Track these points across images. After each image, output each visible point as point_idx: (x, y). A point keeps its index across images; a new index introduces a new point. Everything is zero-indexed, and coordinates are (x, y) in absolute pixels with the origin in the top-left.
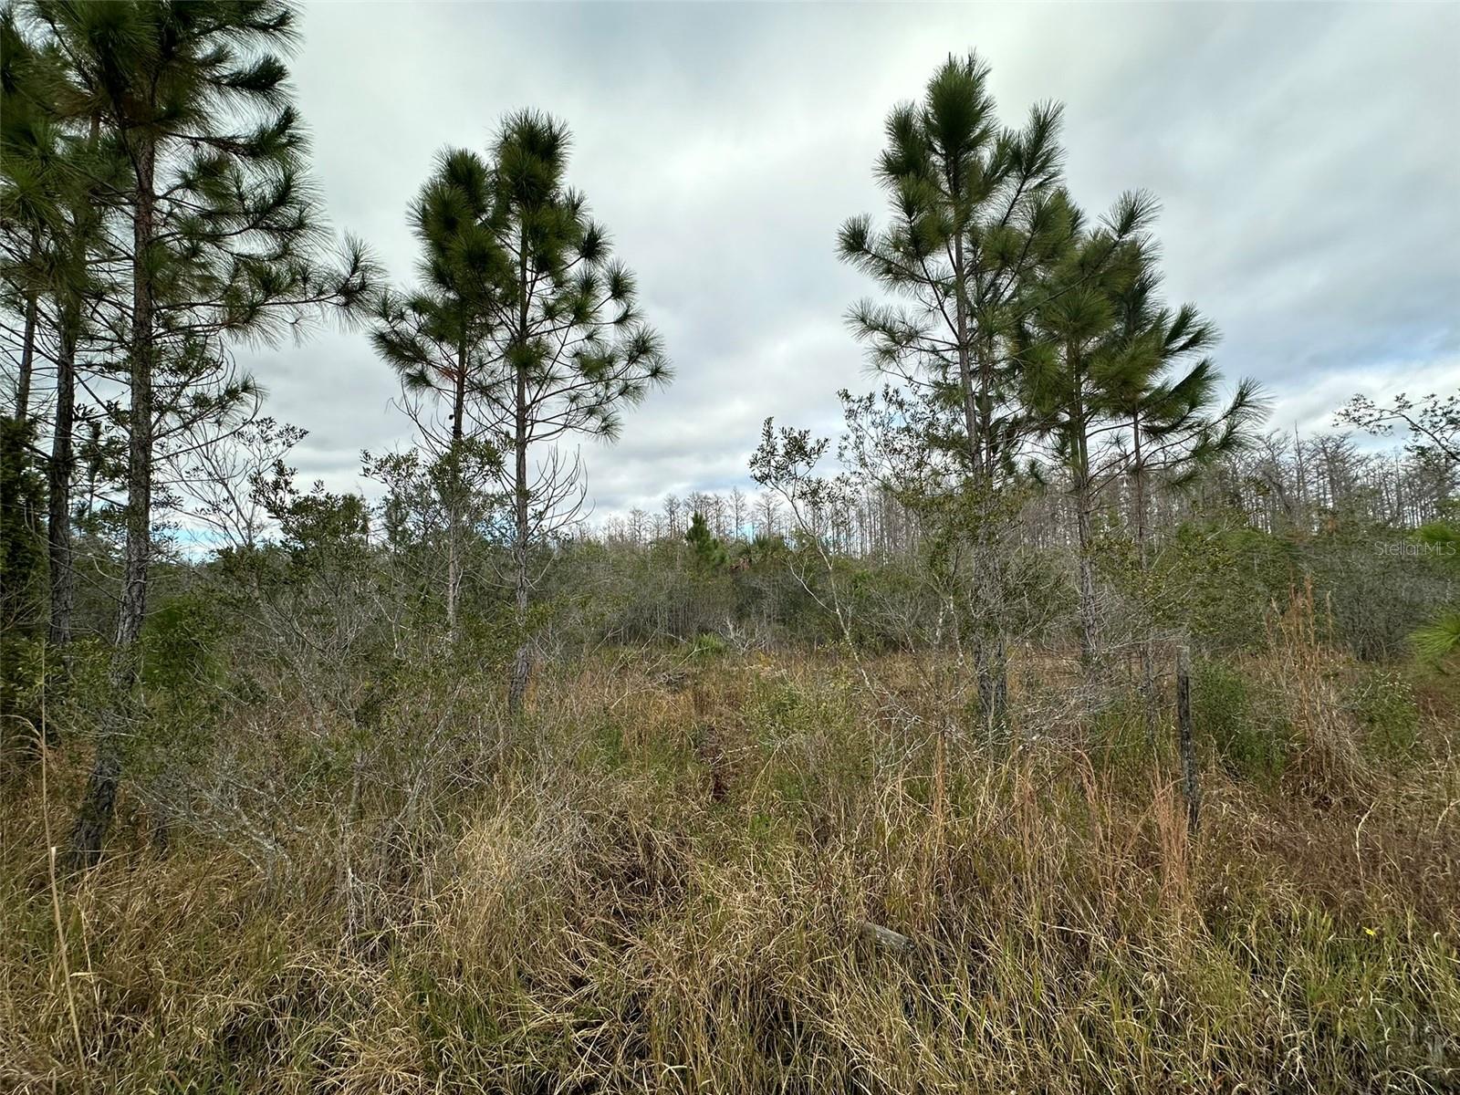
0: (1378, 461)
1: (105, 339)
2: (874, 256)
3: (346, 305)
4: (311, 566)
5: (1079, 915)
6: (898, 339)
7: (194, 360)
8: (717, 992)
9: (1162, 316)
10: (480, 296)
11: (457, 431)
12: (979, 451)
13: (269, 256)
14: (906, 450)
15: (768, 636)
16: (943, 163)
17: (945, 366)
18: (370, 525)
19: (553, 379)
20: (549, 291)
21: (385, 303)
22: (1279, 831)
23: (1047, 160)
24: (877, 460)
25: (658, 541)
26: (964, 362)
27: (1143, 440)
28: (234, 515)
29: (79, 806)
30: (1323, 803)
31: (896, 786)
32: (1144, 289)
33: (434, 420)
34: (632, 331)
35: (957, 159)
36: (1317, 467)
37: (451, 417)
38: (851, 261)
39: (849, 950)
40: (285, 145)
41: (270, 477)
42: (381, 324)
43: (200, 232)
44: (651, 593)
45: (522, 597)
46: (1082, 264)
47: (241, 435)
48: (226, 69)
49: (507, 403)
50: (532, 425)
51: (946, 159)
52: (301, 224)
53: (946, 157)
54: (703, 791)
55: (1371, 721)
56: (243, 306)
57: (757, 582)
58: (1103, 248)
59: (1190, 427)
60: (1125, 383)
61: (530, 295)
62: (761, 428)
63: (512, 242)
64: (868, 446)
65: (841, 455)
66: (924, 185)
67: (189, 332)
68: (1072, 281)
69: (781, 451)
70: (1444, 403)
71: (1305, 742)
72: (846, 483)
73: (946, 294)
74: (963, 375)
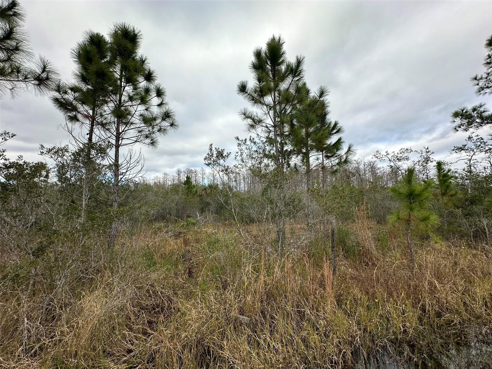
0: (382, 169)
2: (249, 94)
3: (39, 85)
5: (303, 305)
6: (256, 122)
8: (184, 347)
9: (330, 123)
10: (102, 89)
11: (90, 139)
14: (256, 158)
15: (211, 218)
17: (270, 132)
19: (132, 123)
20: (131, 91)
22: (356, 273)
23: (300, 73)
24: (247, 160)
25: (173, 185)
26: (275, 131)
27: (324, 159)
30: (367, 264)
31: (249, 268)
32: (325, 115)
33: (80, 134)
34: (163, 109)
35: (275, 67)
36: (369, 169)
37: (87, 134)
38: (241, 95)
39: (232, 326)
40: (11, 15)
42: (57, 95)
44: (169, 203)
45: (116, 205)
46: (309, 105)
49: (112, 131)
50: (122, 140)
51: (271, 67)
52: (17, 49)
53: (271, 66)
54: (184, 274)
55: (379, 241)
57: (208, 200)
58: (315, 102)
59: (336, 156)
60: (320, 142)
61: (123, 91)
62: (208, 147)
63: (117, 71)
64: (244, 155)
65: (236, 158)
66: (264, 74)
68: (306, 110)
69: (215, 155)
70: (396, 154)
71: (363, 247)
72: (237, 167)
73: (270, 109)
74: (275, 135)
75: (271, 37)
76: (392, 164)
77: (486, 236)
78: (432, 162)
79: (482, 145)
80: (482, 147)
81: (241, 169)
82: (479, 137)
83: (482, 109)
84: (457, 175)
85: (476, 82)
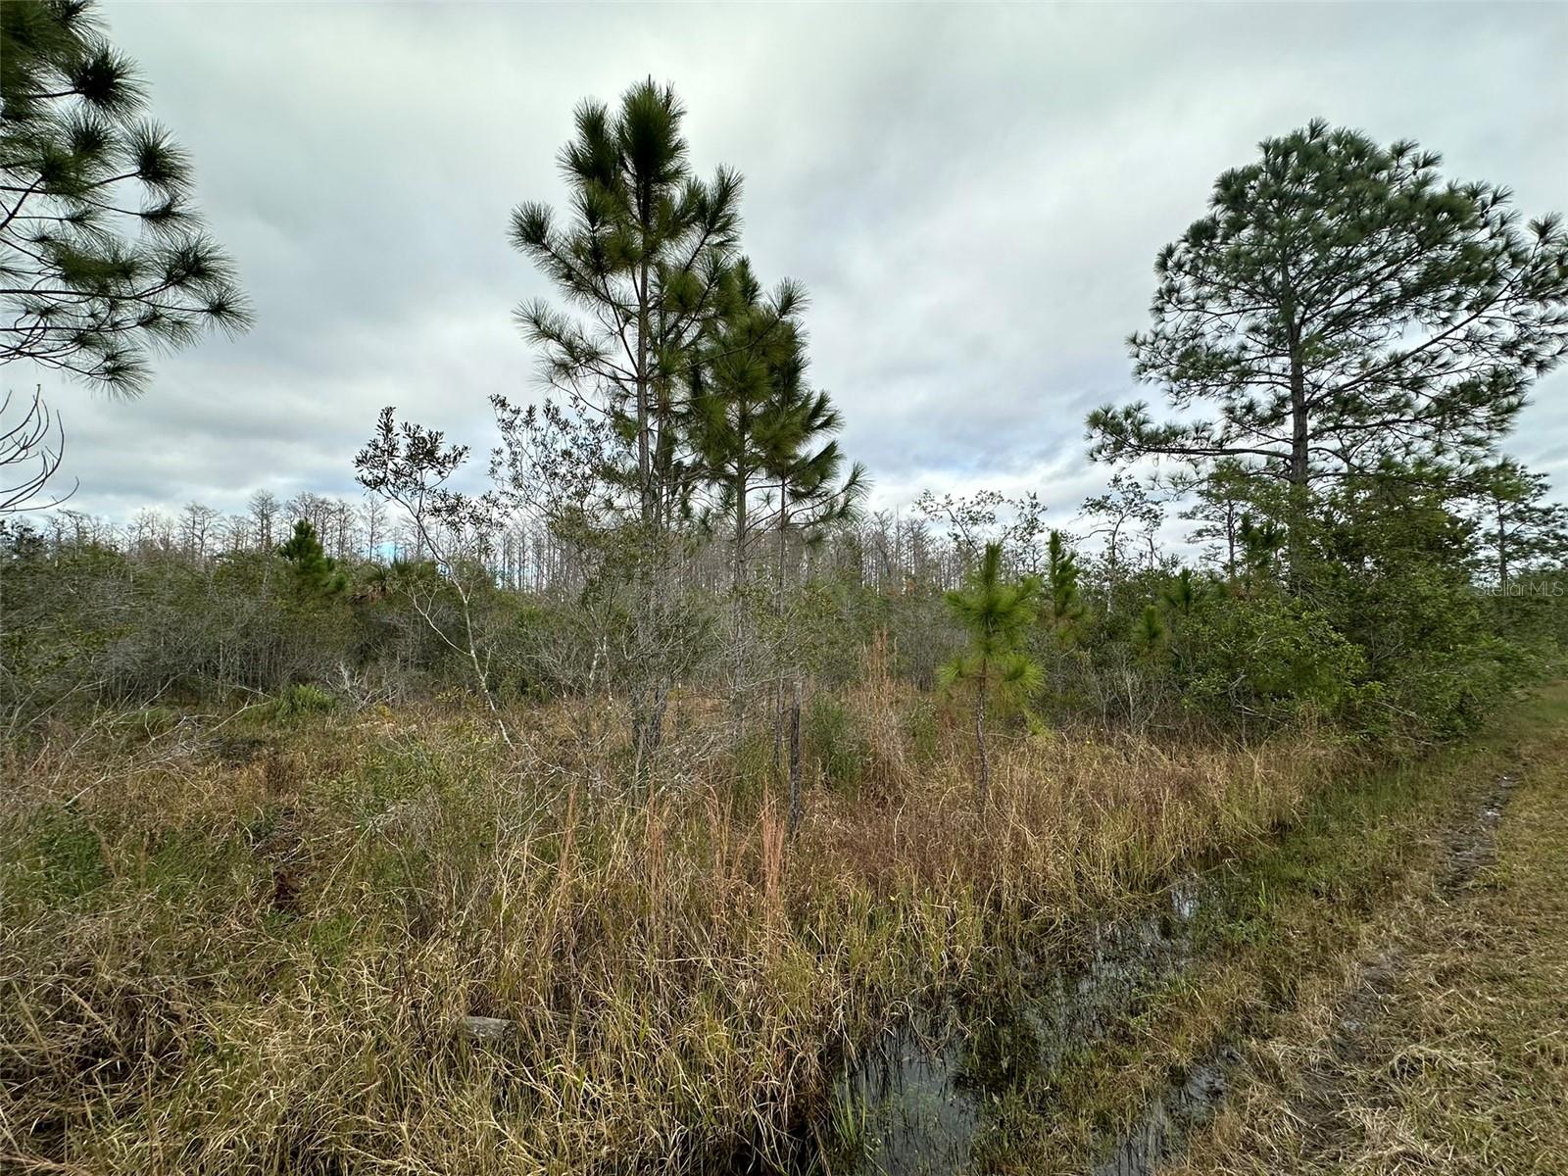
0: (939, 542)
14: (568, 477)
16: (635, 185)
17: (624, 396)
23: (728, 223)
24: (534, 482)
26: (642, 395)
27: (788, 501)
30: (882, 803)
31: (522, 851)
32: (797, 368)
35: (648, 185)
38: (527, 252)
46: (751, 331)
51: (637, 182)
53: (637, 179)
57: (392, 617)
58: (769, 324)
59: (820, 496)
60: (776, 447)
62: (375, 419)
64: (525, 465)
65: (493, 471)
66: (611, 198)
68: (742, 344)
69: (403, 452)
70: (968, 505)
71: (876, 755)
72: (495, 503)
73: (627, 320)
74: (640, 410)
75: (642, 80)
76: (958, 530)
77: (1129, 713)
78: (1041, 531)
79: (1137, 501)
80: (1136, 505)
81: (510, 510)
82: (1133, 481)
83: (1140, 416)
84: (1089, 568)
85: (1134, 349)
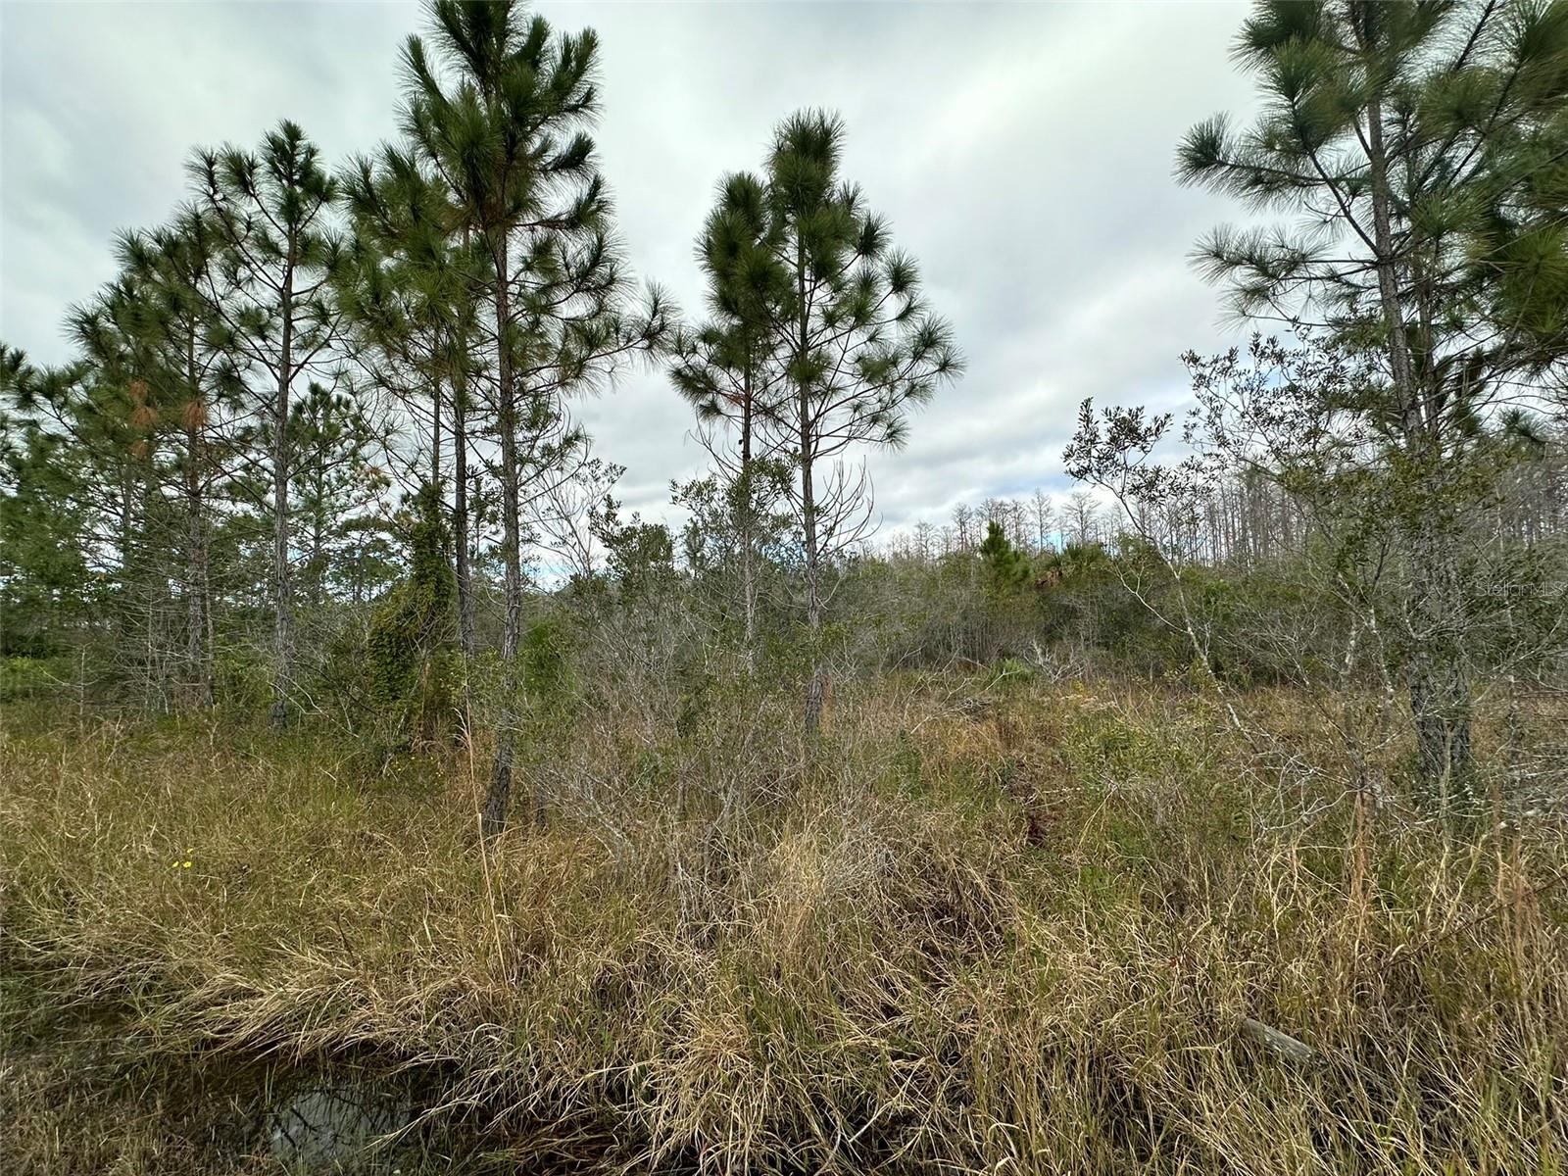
1: (482, 409)
2: (1234, 167)
3: (649, 347)
4: (637, 588)
6: (1273, 270)
7: (541, 417)
8: (1048, 1057)
10: (761, 317)
11: (746, 454)
12: (1415, 406)
13: (588, 315)
14: (1290, 417)
15: (1087, 662)
17: (1353, 295)
18: (674, 552)
19: (835, 390)
20: (828, 297)
21: (679, 341)
24: (1244, 435)
25: (947, 557)
26: (1386, 283)
28: (577, 547)
29: (488, 785)
31: (1288, 853)
33: (726, 446)
37: (740, 442)
38: (1198, 182)
39: (1224, 1047)
40: (595, 211)
41: (602, 510)
42: (677, 361)
43: (539, 305)
44: (943, 613)
45: (814, 616)
47: (578, 476)
48: (550, 157)
49: (791, 422)
50: (817, 440)
52: (612, 280)
54: (1016, 832)
56: (574, 363)
61: (810, 305)
63: (790, 255)
64: (1229, 419)
65: (1187, 436)
67: (536, 394)
69: (1105, 437)
72: (1198, 468)
73: (1353, 193)
74: (1385, 302)
81: (1216, 472)
